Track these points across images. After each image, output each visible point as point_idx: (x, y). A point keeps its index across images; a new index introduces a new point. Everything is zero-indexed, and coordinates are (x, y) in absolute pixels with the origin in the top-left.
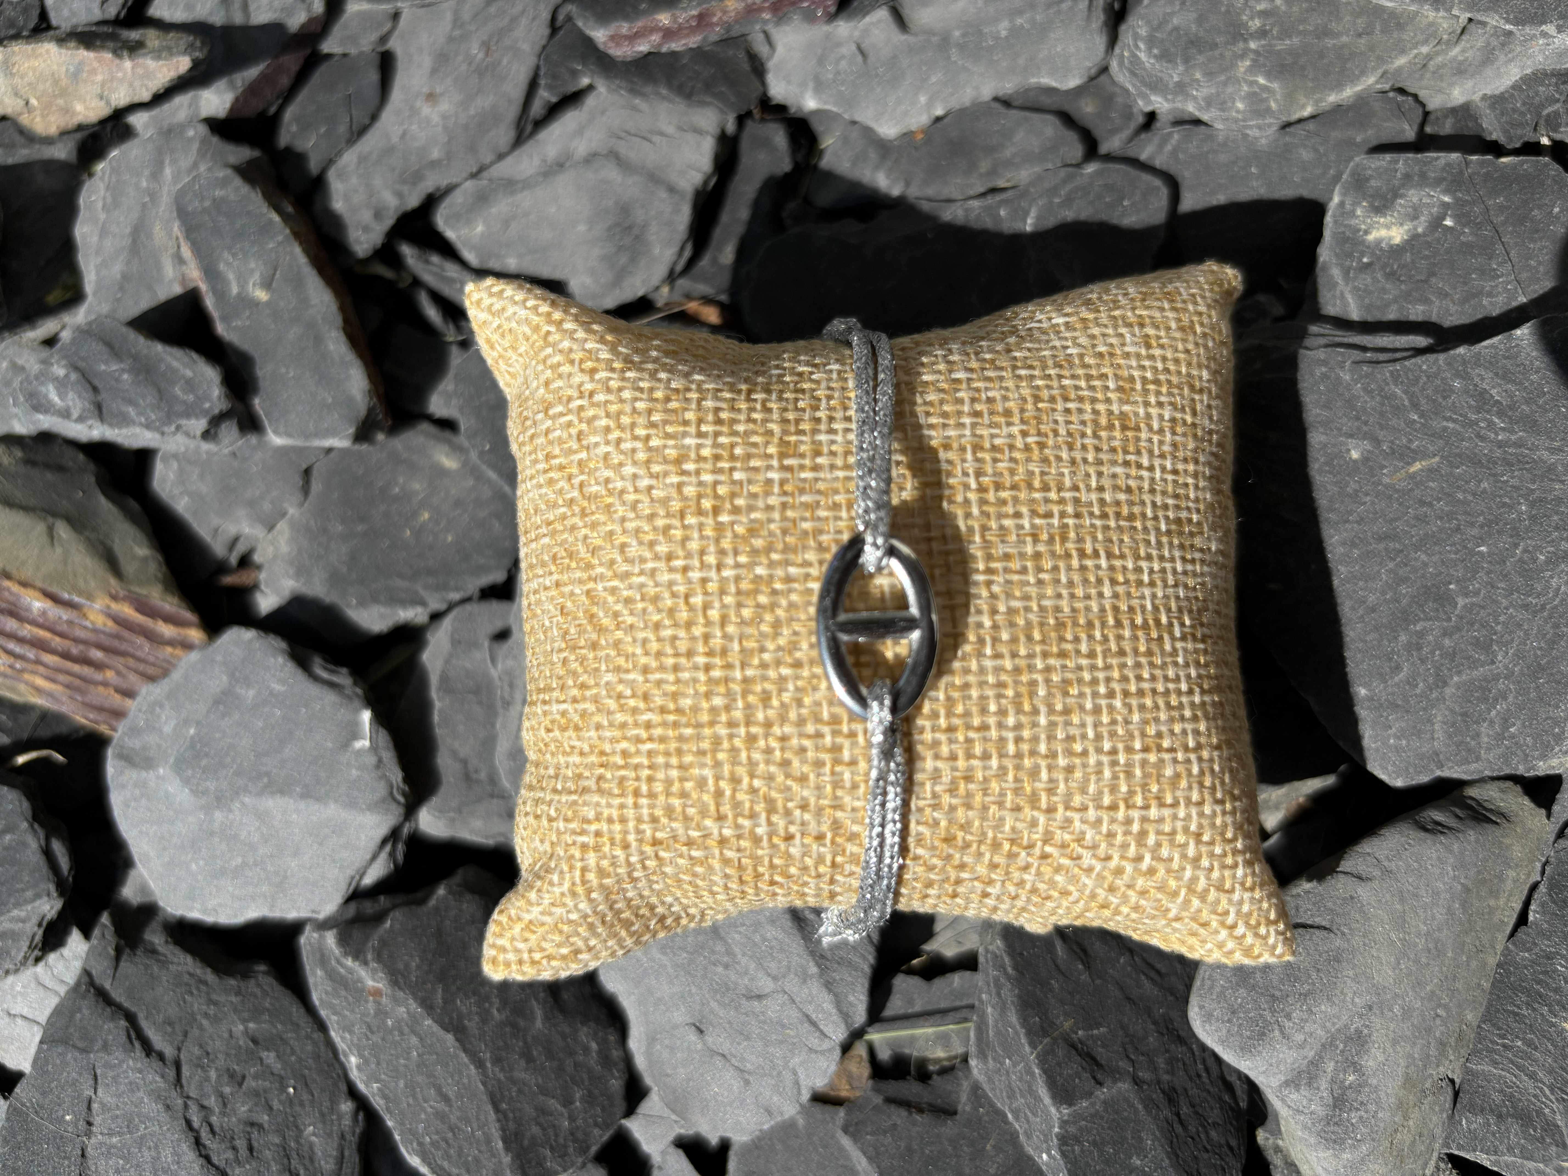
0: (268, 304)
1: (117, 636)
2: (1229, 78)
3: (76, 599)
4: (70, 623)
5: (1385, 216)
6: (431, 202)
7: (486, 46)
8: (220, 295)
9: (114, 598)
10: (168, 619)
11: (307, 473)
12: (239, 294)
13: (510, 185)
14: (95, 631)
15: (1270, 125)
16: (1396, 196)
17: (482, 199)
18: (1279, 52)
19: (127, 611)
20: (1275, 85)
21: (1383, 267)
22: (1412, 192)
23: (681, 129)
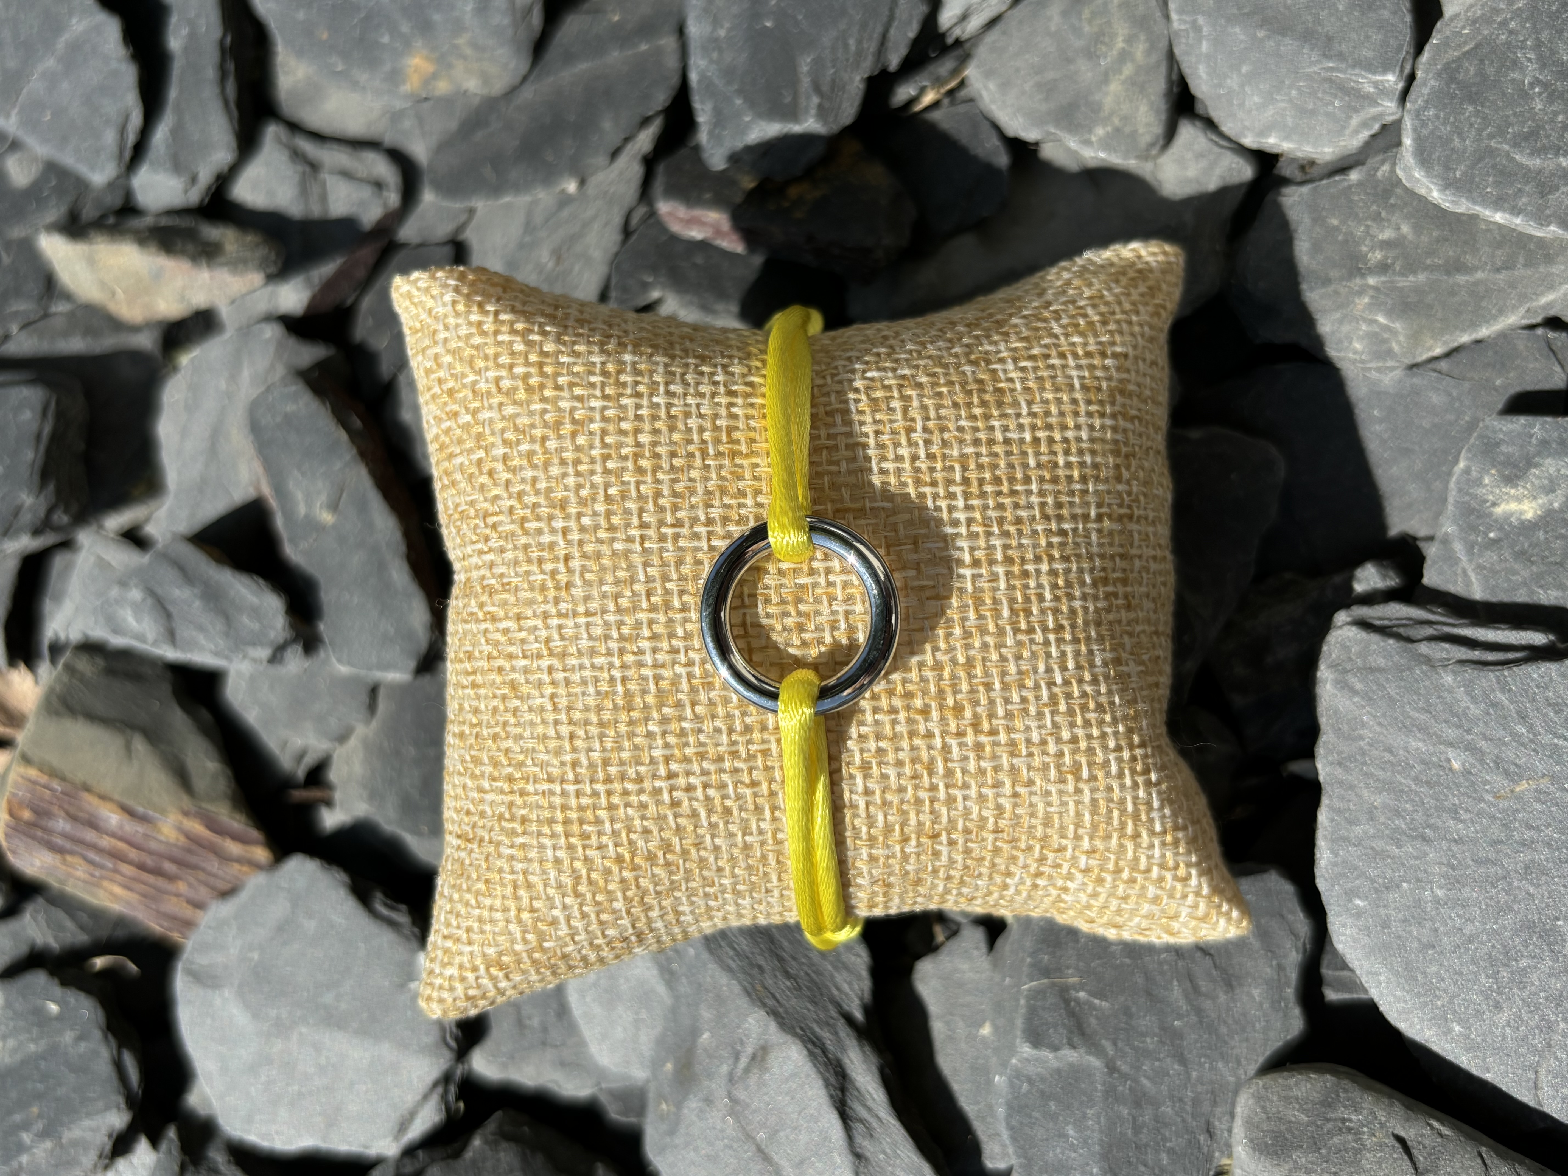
0: (334, 527)
1: (189, 851)
2: (1345, 316)
3: (151, 813)
4: (146, 836)
5: (1515, 486)
8: (289, 515)
9: (186, 814)
10: (236, 837)
11: (372, 693)
12: (307, 516)
14: (167, 844)
15: (1393, 367)
16: (1530, 464)
18: (1403, 290)
19: (197, 827)
20: (1397, 326)
21: (1512, 547)
22: (1549, 461)
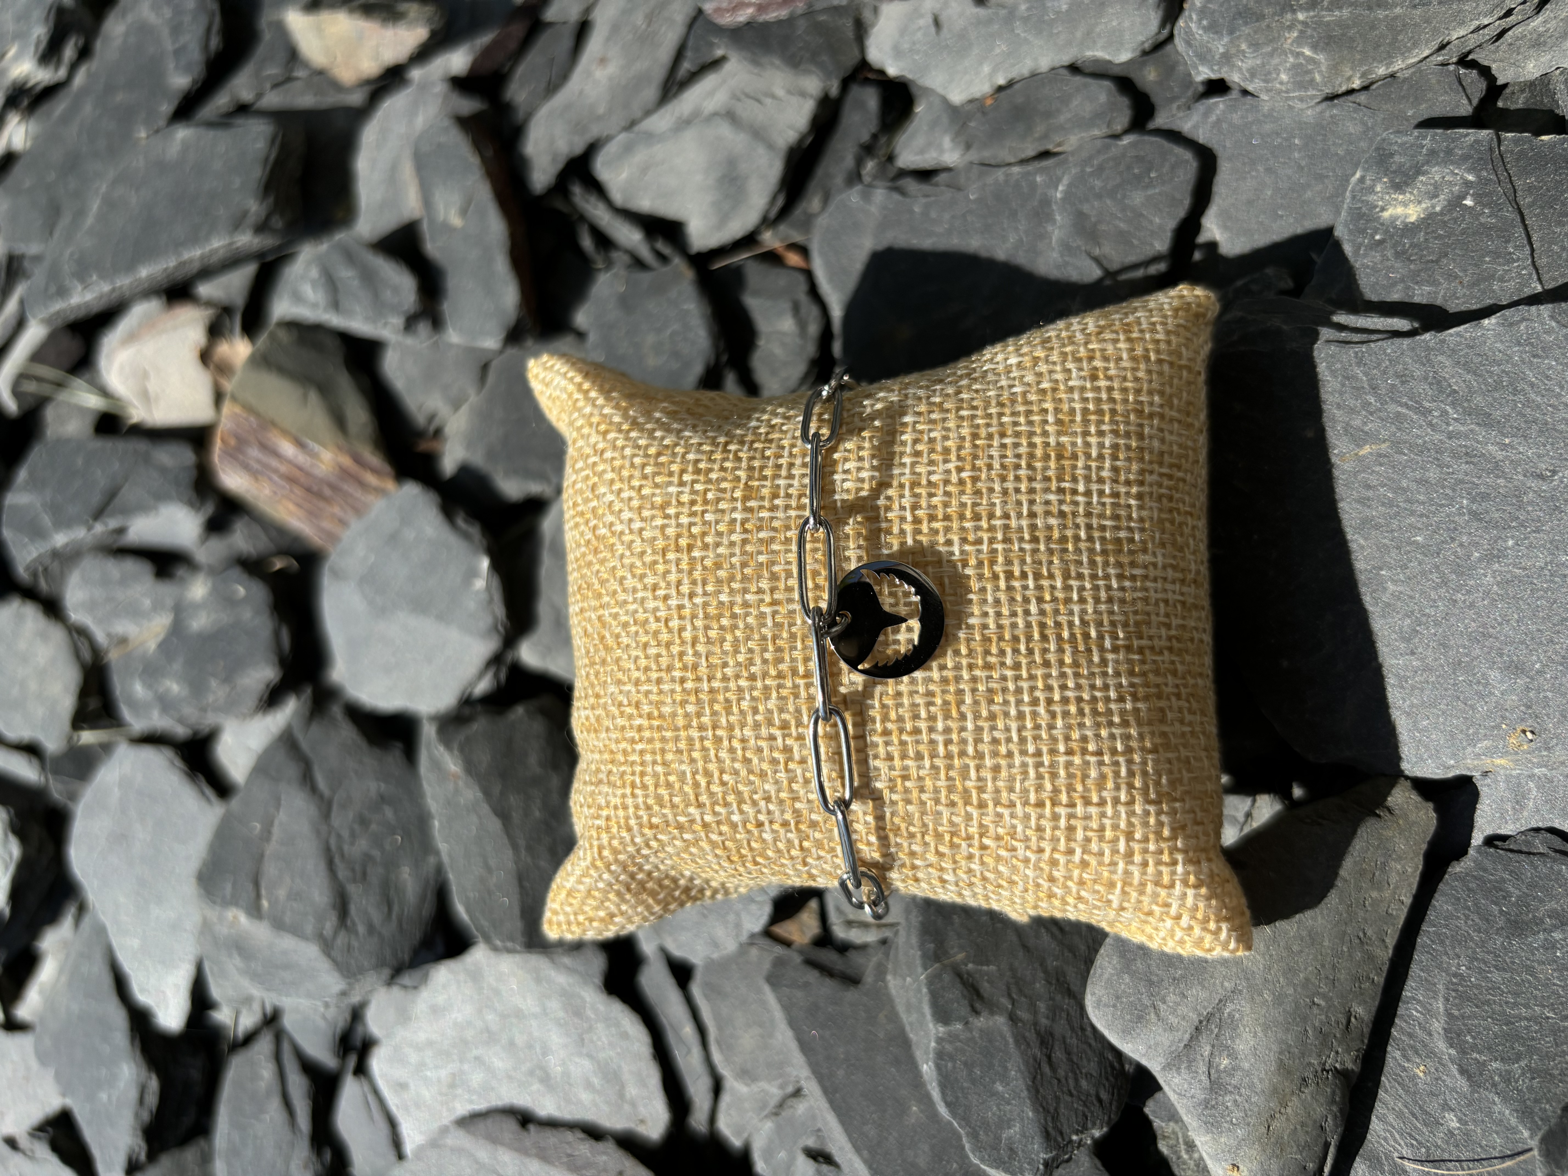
0: (462, 229)
1: (341, 479)
2: (1275, 50)
4: (310, 464)
5: (1404, 193)
6: (592, 149)
7: (650, 18)
8: (432, 221)
9: (340, 450)
10: (374, 471)
11: (485, 368)
12: (443, 220)
13: (650, 137)
14: (326, 472)
15: (1312, 97)
16: (1419, 172)
17: (628, 149)
18: (1328, 24)
19: (347, 461)
20: (1321, 57)
21: (1395, 246)
22: (1435, 169)
23: (789, 92)
